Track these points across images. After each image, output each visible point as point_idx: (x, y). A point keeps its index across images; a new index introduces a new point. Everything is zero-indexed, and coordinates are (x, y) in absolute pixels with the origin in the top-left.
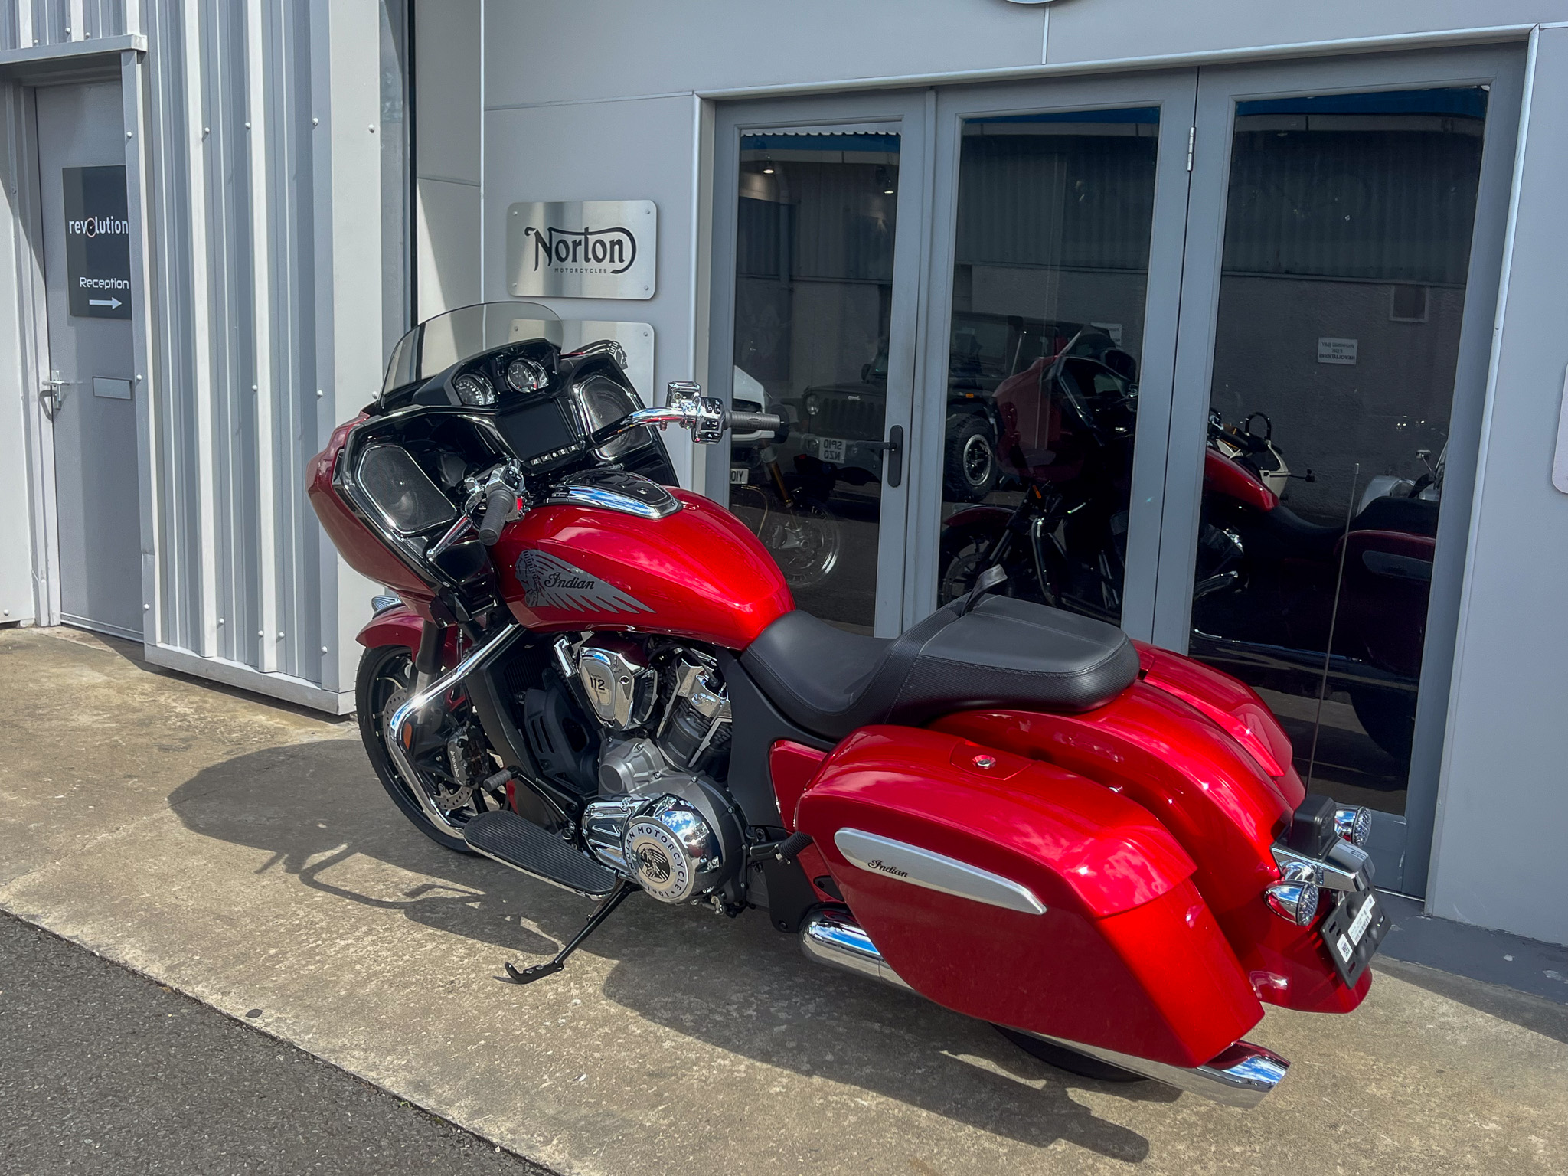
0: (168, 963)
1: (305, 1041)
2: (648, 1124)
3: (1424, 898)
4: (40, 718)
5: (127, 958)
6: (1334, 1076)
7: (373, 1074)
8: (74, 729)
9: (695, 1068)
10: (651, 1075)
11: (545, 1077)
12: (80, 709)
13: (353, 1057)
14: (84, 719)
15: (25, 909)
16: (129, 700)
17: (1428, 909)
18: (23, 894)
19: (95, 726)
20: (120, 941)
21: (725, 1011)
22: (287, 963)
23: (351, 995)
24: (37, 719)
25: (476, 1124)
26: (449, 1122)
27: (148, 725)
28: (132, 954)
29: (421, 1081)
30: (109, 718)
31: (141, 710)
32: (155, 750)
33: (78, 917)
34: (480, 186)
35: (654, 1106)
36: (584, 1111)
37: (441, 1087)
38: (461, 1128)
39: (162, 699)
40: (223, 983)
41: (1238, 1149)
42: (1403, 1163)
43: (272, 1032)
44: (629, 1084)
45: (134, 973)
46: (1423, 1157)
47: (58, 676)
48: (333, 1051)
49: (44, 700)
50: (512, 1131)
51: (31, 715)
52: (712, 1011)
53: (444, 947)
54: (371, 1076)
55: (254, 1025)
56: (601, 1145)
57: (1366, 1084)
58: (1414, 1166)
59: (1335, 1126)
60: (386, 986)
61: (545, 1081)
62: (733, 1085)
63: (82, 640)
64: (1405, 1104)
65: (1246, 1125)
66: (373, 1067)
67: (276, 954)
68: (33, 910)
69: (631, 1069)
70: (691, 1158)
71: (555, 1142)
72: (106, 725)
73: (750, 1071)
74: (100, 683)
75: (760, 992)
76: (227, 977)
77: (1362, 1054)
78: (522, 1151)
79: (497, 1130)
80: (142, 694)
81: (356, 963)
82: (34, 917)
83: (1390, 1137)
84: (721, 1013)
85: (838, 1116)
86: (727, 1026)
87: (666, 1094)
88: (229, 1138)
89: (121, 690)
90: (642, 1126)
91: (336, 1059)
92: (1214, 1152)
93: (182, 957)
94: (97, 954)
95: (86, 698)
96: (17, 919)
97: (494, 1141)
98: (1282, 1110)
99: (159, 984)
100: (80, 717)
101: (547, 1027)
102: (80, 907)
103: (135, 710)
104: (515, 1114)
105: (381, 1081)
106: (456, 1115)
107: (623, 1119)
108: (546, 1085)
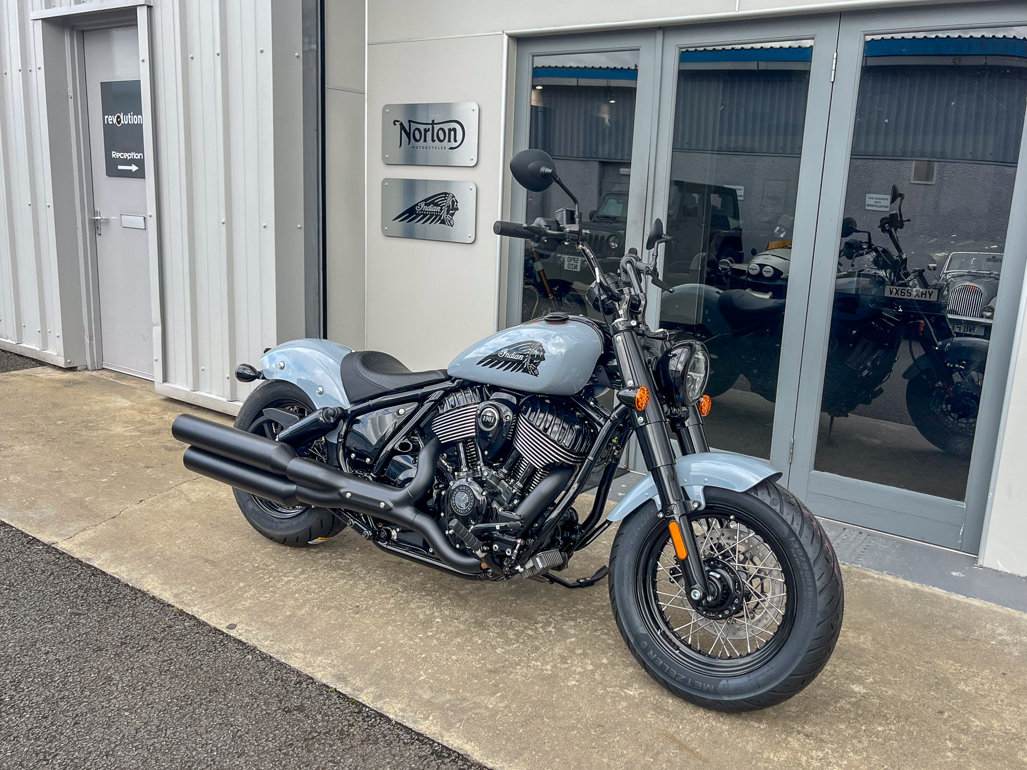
0: (175, 591)
1: (265, 646)
2: (491, 706)
3: (977, 555)
4: (91, 428)
5: (149, 587)
6: (936, 677)
7: (310, 669)
8: (112, 436)
9: (518, 667)
10: (490, 671)
11: (422, 673)
12: (116, 423)
13: (296, 657)
14: (118, 429)
15: (84, 554)
16: (146, 417)
17: (980, 562)
18: (82, 544)
19: (126, 434)
20: (144, 576)
21: (534, 628)
22: (251, 593)
23: (293, 615)
24: (89, 429)
25: (377, 706)
26: (361, 703)
27: (158, 434)
28: (153, 585)
29: (341, 674)
30: (134, 429)
31: (153, 424)
32: (163, 450)
33: (118, 560)
34: (364, 94)
35: (495, 694)
36: (448, 697)
37: (355, 679)
38: (369, 708)
39: (166, 417)
40: (211, 606)
41: (880, 729)
42: (989, 738)
43: (244, 640)
44: (476, 678)
45: (153, 598)
46: (1000, 733)
47: (102, 401)
48: (284, 653)
49: (93, 417)
50: (403, 710)
51: (86, 427)
52: (526, 628)
53: (351, 582)
54: (308, 671)
55: (231, 634)
56: (461, 721)
57: (957, 683)
58: (996, 740)
59: (941, 713)
60: (315, 609)
61: (422, 676)
62: (544, 679)
63: (115, 379)
64: (984, 696)
65: (883, 712)
66: (309, 665)
67: (244, 587)
68: (88, 555)
69: (477, 668)
70: (521, 731)
71: (431, 718)
72: (132, 434)
73: (554, 669)
74: (128, 407)
75: (555, 615)
76: (213, 602)
77: (951, 662)
78: (410, 725)
79: (393, 710)
80: (154, 414)
81: (295, 593)
82: (89, 559)
83: (978, 720)
84: (532, 629)
85: (614, 702)
86: (537, 638)
87: (501, 685)
88: (219, 713)
89: (140, 411)
90: (487, 708)
91: (285, 658)
92: (865, 730)
93: (182, 588)
94: (131, 585)
95: (120, 416)
96: (79, 561)
97: (391, 717)
98: (906, 701)
99: (169, 605)
100: (116, 428)
101: (420, 638)
102: (119, 552)
103: (150, 424)
104: (403, 698)
105: (315, 674)
106: (365, 698)
107: (474, 703)
108: (422, 678)
